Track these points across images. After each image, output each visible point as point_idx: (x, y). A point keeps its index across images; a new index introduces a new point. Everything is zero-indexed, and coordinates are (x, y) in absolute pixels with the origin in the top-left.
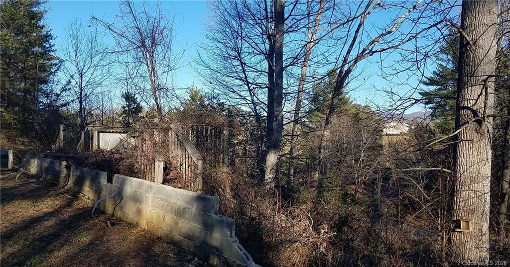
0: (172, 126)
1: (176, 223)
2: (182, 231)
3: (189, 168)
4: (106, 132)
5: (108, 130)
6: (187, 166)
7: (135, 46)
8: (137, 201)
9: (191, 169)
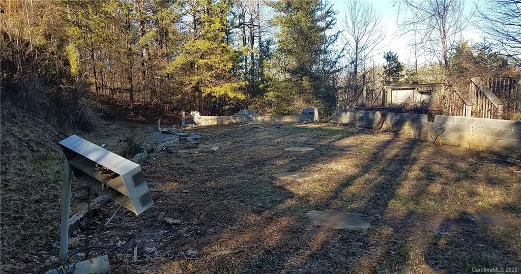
0: (472, 79)
1: (496, 141)
2: (502, 145)
3: (489, 112)
4: (397, 89)
5: (398, 88)
6: (487, 110)
7: (430, 15)
8: (460, 131)
9: (491, 112)
